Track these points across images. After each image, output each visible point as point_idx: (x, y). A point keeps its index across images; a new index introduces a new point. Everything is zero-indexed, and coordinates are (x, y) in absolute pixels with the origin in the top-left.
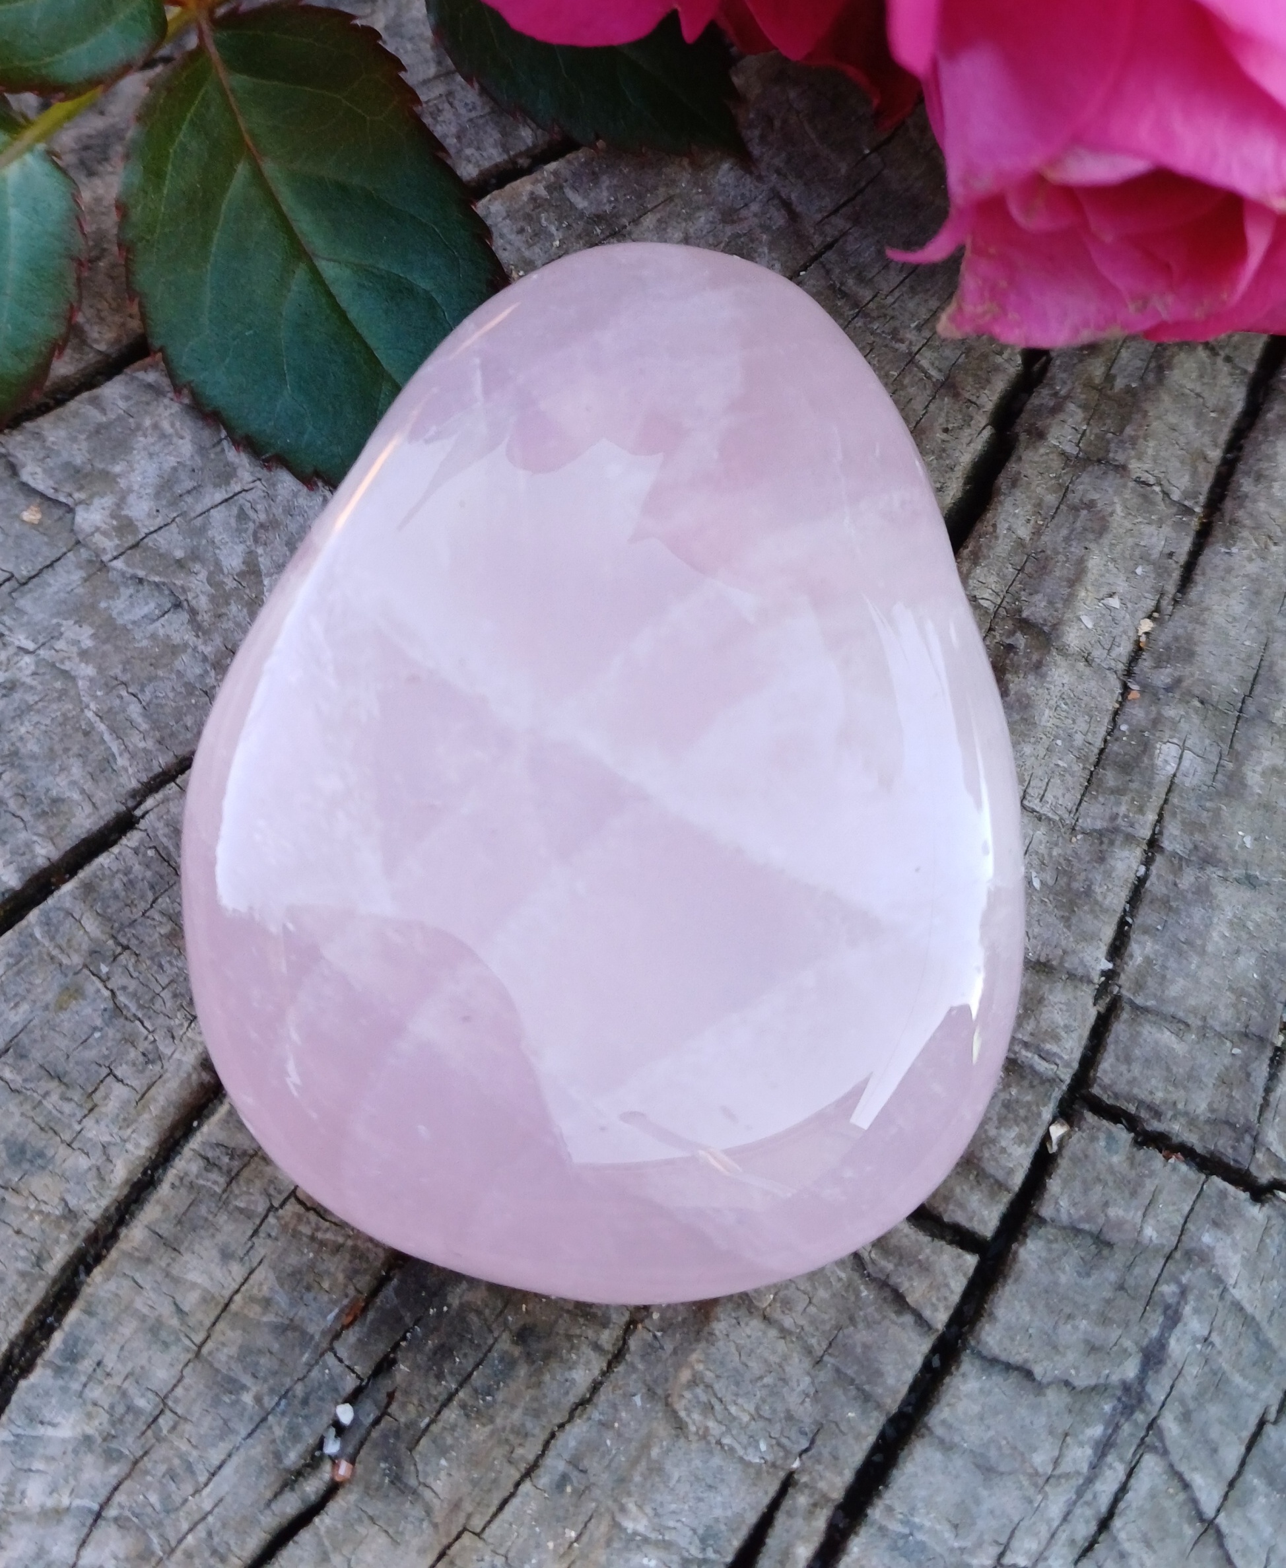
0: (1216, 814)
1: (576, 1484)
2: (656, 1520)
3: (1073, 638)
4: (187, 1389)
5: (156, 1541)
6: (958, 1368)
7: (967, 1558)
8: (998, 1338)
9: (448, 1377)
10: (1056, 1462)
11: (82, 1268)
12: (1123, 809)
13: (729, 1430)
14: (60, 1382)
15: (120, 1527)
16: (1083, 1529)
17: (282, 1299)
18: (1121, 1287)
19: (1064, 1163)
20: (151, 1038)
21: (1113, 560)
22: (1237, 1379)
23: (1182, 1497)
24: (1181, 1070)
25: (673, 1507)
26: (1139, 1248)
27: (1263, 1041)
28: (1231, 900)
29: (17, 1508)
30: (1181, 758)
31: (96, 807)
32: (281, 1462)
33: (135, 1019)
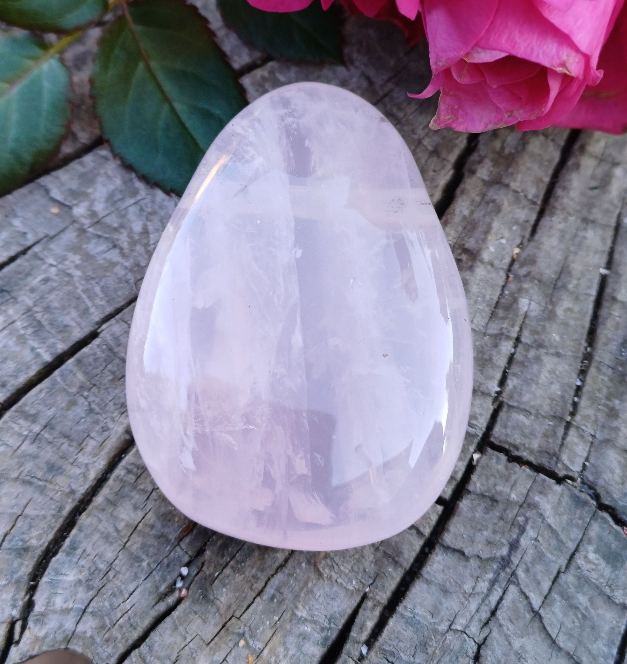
0: (544, 327)
1: (278, 598)
2: (310, 612)
3: (486, 256)
4: (120, 561)
5: (107, 621)
6: (434, 551)
7: (436, 626)
8: (450, 538)
9: (227, 556)
10: (473, 589)
11: (78, 513)
12: (505, 326)
13: (340, 576)
14: (69, 558)
15: (93, 615)
16: (485, 615)
17: (158, 525)
18: (501, 518)
19: (478, 469)
20: (105, 421)
21: (503, 224)
22: (549, 555)
23: (525, 602)
24: (527, 431)
25: (317, 606)
26: (509, 503)
27: (561, 419)
28: (549, 362)
29: (51, 608)
30: (530, 304)
31: (82, 328)
32: (158, 590)
33: (98, 414)
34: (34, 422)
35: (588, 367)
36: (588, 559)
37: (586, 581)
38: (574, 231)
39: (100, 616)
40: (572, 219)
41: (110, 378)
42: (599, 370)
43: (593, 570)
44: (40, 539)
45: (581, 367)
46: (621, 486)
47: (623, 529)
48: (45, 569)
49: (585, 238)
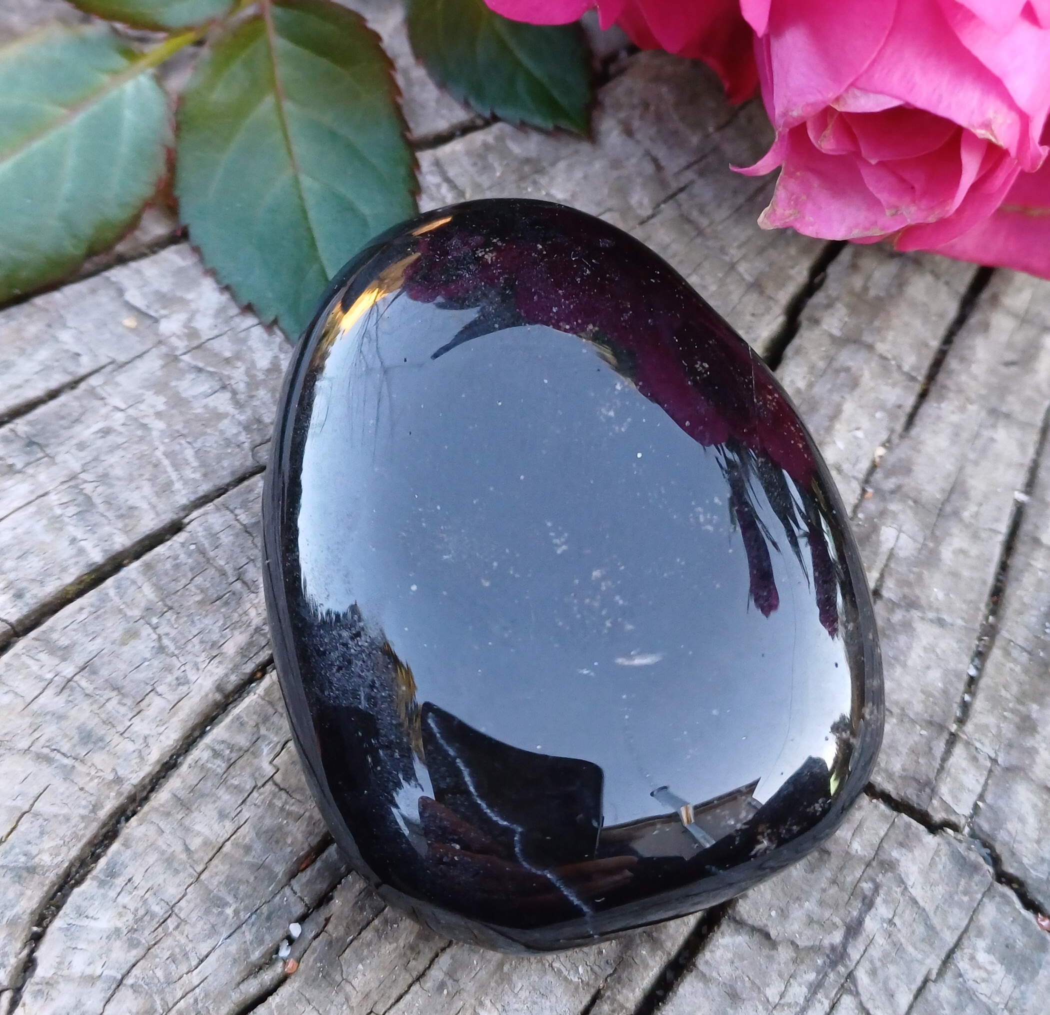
0: (920, 577)
1: (450, 988)
2: (504, 1013)
3: (829, 455)
4: (188, 902)
5: (158, 1002)
6: (718, 928)
8: (748, 909)
9: (369, 909)
10: (782, 996)
11: (123, 818)
14: (102, 891)
15: (135, 991)
17: (258, 846)
18: (834, 882)
20: (183, 668)
21: (861, 407)
22: (910, 949)
25: (516, 1006)
26: (848, 856)
27: (941, 727)
28: (925, 633)
29: (65, 972)
30: (898, 538)
31: (157, 514)
32: (249, 957)
33: (173, 655)
34: (64, 659)
35: (989, 647)
36: (977, 962)
37: (971, 999)
38: (976, 428)
39: (147, 993)
40: (972, 408)
41: (198, 598)
42: (1007, 653)
43: (984, 980)
44: (57, 855)
45: (978, 646)
46: (1035, 845)
47: (1037, 917)
48: (59, 908)
49: (992, 440)
